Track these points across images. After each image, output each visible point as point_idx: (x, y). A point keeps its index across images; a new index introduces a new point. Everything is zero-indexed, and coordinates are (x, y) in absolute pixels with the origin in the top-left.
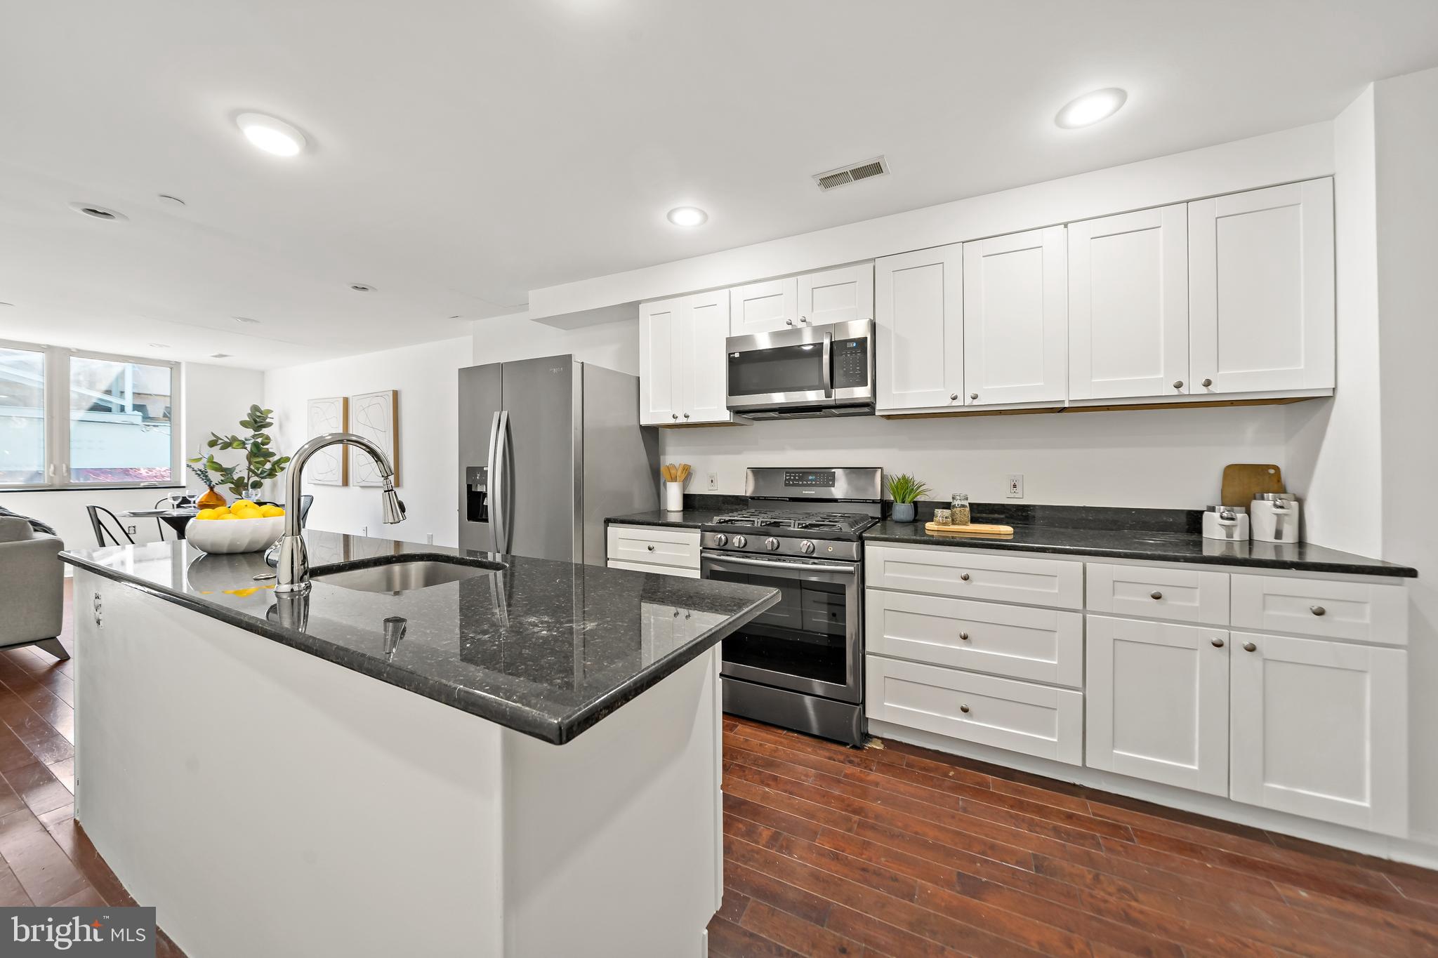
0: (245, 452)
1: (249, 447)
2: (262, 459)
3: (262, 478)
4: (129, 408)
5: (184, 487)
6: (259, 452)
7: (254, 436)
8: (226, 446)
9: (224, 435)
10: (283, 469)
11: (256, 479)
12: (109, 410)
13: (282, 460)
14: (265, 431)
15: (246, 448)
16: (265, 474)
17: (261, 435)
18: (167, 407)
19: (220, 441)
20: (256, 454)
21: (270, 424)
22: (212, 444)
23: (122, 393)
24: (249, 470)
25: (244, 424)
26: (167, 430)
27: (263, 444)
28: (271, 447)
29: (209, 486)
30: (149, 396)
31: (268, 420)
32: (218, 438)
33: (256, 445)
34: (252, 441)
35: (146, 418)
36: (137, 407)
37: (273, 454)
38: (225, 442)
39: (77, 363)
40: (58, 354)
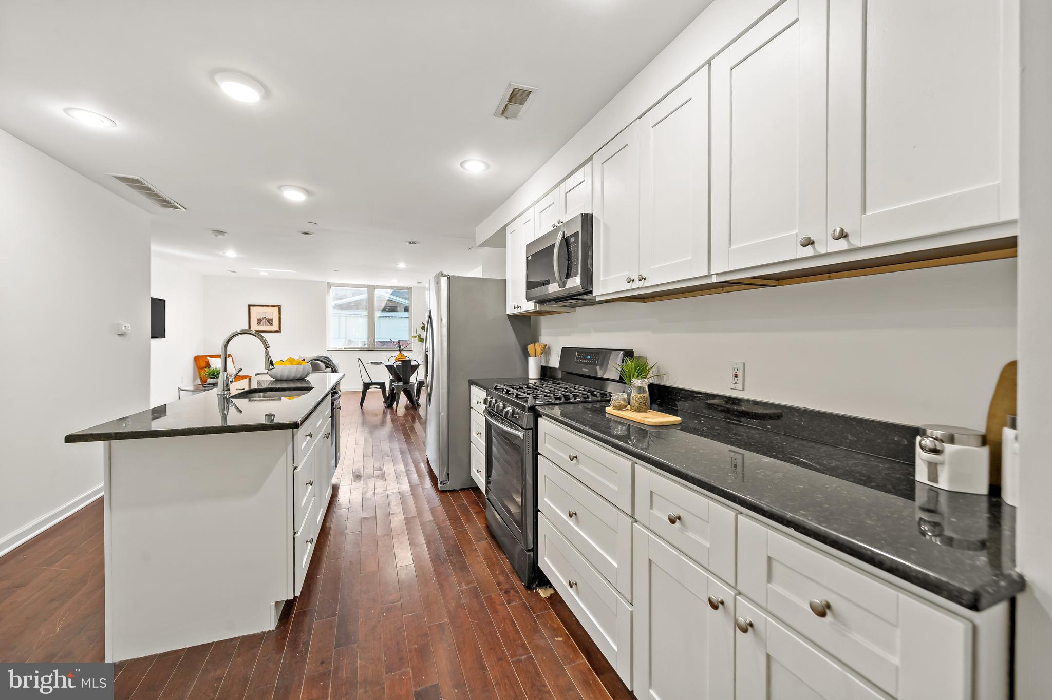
5: (412, 351)
39: (377, 292)
40: (371, 289)
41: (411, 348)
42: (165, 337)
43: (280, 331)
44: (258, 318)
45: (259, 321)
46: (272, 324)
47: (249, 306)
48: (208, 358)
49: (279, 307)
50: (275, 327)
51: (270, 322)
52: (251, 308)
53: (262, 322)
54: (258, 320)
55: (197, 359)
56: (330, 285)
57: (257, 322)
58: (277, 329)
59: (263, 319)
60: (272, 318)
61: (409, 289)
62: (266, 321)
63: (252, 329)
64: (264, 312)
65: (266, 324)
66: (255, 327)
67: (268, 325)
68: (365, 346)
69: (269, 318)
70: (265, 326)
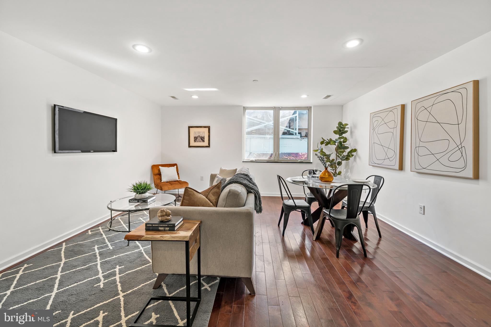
0: (334, 147)
1: (336, 144)
2: (343, 150)
3: (342, 160)
4: (297, 133)
5: (312, 163)
6: (341, 147)
7: (339, 138)
8: (328, 143)
9: (327, 138)
10: (353, 155)
11: (340, 160)
12: (293, 134)
13: (353, 151)
14: (344, 135)
15: (335, 145)
16: (344, 158)
17: (343, 137)
18: (306, 133)
19: (325, 142)
20: (340, 147)
21: (347, 131)
22: (322, 143)
23: (296, 129)
24: (337, 155)
25: (335, 132)
26: (306, 140)
27: (344, 142)
28: (346, 144)
29: (325, 167)
30: (302, 129)
31: (346, 129)
32: (324, 140)
33: (340, 143)
34: (339, 141)
35: (301, 137)
36: (299, 133)
37: (347, 148)
38: (327, 142)
39: (282, 112)
40: (277, 110)
41: (310, 160)
42: (117, 152)
43: (209, 146)
44: (195, 136)
45: (196, 139)
46: (204, 141)
47: (189, 127)
48: (160, 167)
49: (209, 128)
50: (206, 144)
51: (203, 139)
52: (191, 129)
53: (198, 139)
54: (195, 137)
55: (153, 167)
56: (245, 108)
57: (194, 139)
58: (207, 145)
59: (198, 137)
60: (204, 136)
61: (309, 109)
62: (200, 138)
63: (191, 145)
64: (199, 131)
65: (200, 141)
66: (193, 143)
67: (201, 142)
68: (272, 159)
69: (202, 136)
70: (199, 142)
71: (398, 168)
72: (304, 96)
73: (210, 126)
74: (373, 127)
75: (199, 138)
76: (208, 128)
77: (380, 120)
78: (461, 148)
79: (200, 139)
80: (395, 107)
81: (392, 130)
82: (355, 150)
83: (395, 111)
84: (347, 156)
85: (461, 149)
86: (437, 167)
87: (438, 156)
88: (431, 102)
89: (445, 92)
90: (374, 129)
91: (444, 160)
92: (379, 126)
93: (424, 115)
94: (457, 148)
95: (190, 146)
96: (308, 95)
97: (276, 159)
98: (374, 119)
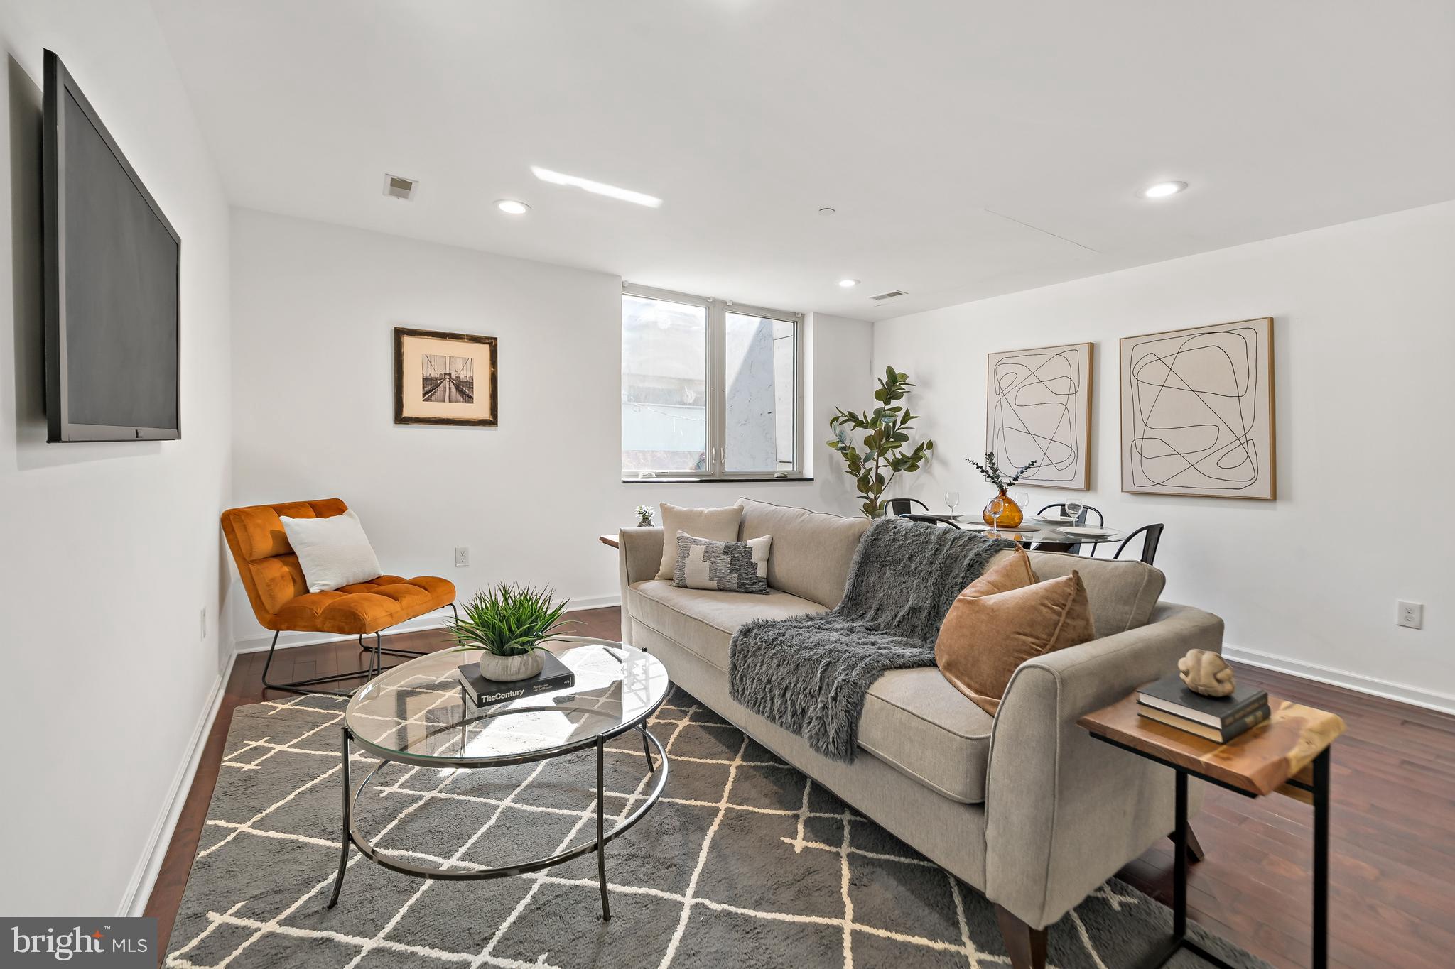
5: (812, 480)
6: (893, 435)
16: (907, 466)
17: (898, 409)
20: (889, 436)
21: (902, 394)
27: (903, 422)
37: (909, 438)
39: (732, 320)
40: (718, 308)
41: (802, 472)
42: (178, 436)
43: (492, 422)
44: (427, 375)
45: (431, 387)
46: (468, 399)
47: (399, 333)
49: (492, 343)
50: (479, 408)
51: (464, 390)
52: (407, 340)
53: (440, 389)
54: (426, 380)
55: (232, 523)
56: (622, 288)
57: (424, 387)
58: (486, 415)
59: (442, 378)
60: (471, 378)
61: (797, 319)
62: (452, 386)
63: (407, 412)
64: (448, 355)
65: (453, 398)
66: (415, 404)
67: (456, 402)
68: (706, 468)
69: (461, 376)
70: (447, 403)
71: (1082, 486)
72: (847, 283)
73: (496, 339)
74: (997, 387)
75: (446, 383)
76: (490, 344)
77: (1024, 374)
78: (1244, 442)
79: (454, 390)
80: (1072, 347)
81: (1063, 399)
82: (930, 445)
83: (1072, 356)
84: (912, 457)
85: (1245, 445)
86: (1191, 481)
87: (1193, 459)
88: (1172, 346)
89: (1207, 331)
90: (1001, 394)
91: (1208, 466)
92: (1020, 386)
93: (1154, 373)
94: (1238, 443)
95: (400, 418)
96: (858, 282)
97: (717, 469)
98: (1002, 370)
